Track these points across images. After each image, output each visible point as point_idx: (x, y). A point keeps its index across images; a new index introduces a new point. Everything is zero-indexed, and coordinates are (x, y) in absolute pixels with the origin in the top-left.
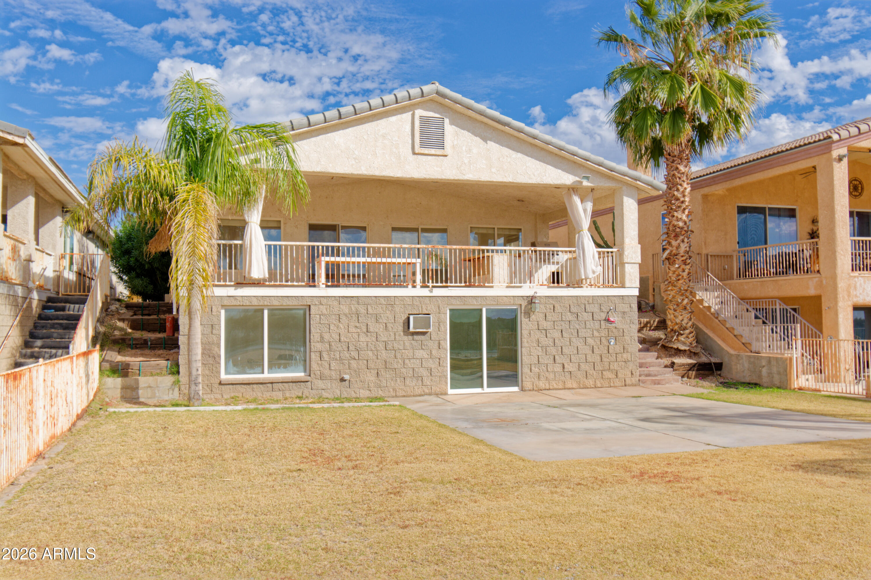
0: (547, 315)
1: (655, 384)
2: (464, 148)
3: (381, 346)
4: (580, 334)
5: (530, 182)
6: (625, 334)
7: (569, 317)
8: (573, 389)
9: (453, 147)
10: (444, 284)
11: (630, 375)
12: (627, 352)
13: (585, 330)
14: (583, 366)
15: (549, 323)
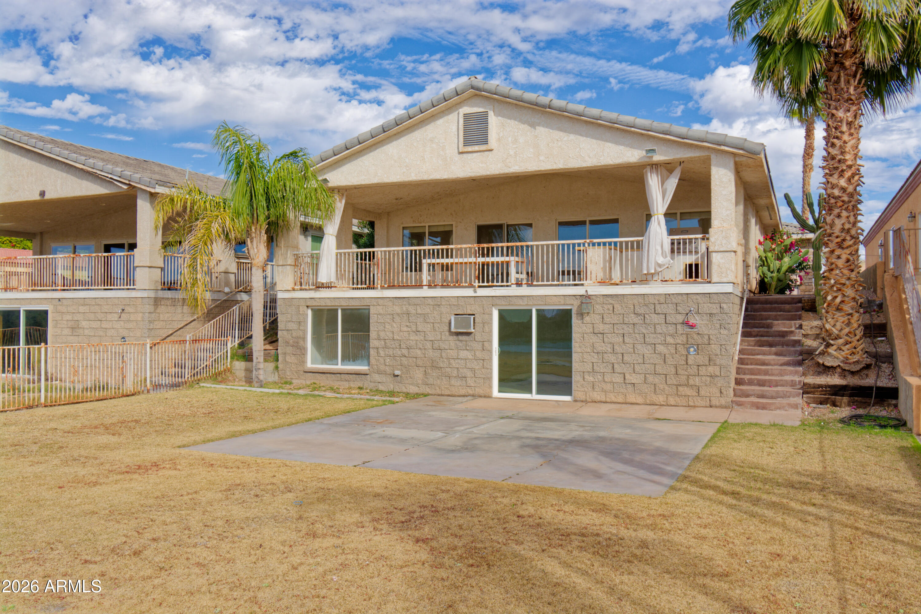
0: (605, 317)
1: (758, 408)
2: (510, 139)
3: (429, 345)
4: (646, 340)
5: (584, 165)
6: (712, 342)
7: (633, 319)
8: (637, 404)
9: (499, 140)
10: (490, 284)
11: (718, 394)
12: (715, 365)
13: (655, 336)
14: (650, 378)
15: (607, 326)
